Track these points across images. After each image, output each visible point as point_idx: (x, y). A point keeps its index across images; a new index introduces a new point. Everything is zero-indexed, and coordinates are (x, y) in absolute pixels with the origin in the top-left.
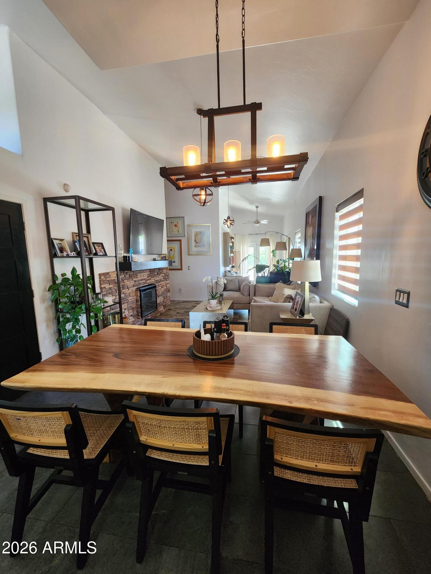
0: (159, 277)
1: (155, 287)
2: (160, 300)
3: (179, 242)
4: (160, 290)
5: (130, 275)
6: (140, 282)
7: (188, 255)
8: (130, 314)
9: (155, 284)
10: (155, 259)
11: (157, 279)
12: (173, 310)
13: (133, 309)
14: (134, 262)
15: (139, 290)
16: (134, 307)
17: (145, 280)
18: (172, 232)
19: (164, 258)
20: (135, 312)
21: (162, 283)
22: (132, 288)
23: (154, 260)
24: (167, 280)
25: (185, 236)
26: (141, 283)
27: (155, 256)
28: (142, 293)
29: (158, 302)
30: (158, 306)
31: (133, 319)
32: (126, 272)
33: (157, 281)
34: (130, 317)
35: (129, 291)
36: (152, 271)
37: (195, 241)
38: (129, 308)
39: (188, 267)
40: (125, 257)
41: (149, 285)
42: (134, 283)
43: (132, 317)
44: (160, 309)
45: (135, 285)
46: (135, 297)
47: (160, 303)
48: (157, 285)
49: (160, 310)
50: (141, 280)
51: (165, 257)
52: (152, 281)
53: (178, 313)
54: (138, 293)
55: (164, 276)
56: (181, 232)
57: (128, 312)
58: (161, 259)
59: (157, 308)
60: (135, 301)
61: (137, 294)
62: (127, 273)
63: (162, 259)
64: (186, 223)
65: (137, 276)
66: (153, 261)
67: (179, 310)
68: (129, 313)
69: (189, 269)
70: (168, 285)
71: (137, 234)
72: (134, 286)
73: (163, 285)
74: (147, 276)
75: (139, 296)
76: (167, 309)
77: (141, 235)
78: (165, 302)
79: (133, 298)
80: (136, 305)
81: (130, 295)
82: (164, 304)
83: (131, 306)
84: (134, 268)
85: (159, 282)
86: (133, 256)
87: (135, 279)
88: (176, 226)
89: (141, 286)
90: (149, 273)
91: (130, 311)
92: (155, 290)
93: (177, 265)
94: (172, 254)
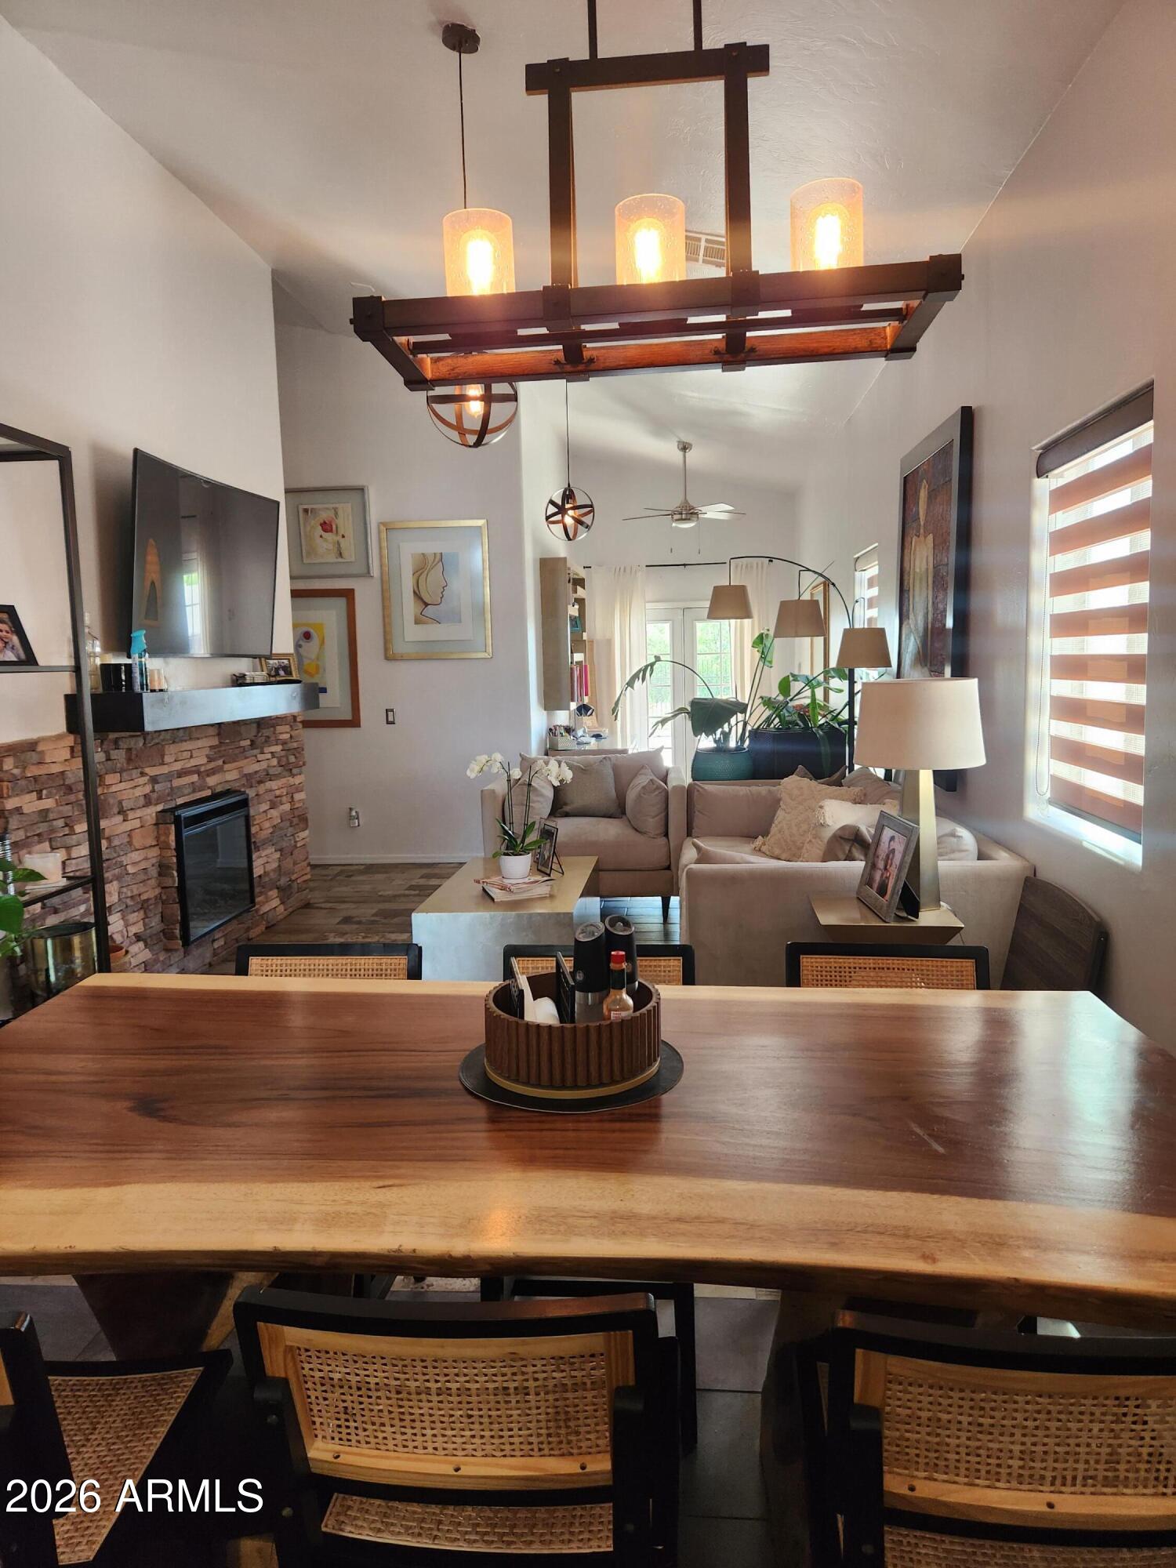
0: (260, 757)
1: (244, 803)
2: (264, 862)
3: (342, 602)
4: (265, 818)
5: (129, 750)
6: (177, 782)
7: (387, 658)
8: (133, 930)
9: (244, 793)
10: (243, 676)
11: (251, 767)
12: (323, 905)
13: (144, 906)
14: (153, 691)
15: (171, 817)
16: (148, 900)
17: (199, 773)
18: (309, 553)
19: (282, 673)
20: (155, 922)
21: (273, 785)
22: (139, 813)
23: (239, 681)
24: (295, 771)
25: (369, 572)
26: (178, 788)
27: (242, 666)
28: (186, 833)
29: (258, 871)
30: (257, 890)
31: (146, 955)
32: (112, 736)
33: (251, 779)
34: (131, 944)
35: (128, 826)
36: (228, 732)
37: (417, 595)
38: (130, 902)
39: (387, 711)
40: (109, 672)
41: (214, 797)
42: (148, 789)
43: (141, 944)
44: (264, 903)
45: (154, 796)
46: (155, 852)
47: (267, 879)
48: (251, 793)
49: (266, 908)
50: (181, 774)
51: (287, 670)
52: (229, 777)
53: (347, 920)
54: (168, 835)
55: (283, 753)
56: (350, 553)
57: (122, 922)
58: (270, 675)
59: (253, 901)
60: (154, 872)
61: (162, 838)
62: (116, 741)
63: (273, 679)
64: (374, 515)
65: (163, 756)
66: (233, 686)
67: (353, 906)
68: (127, 926)
69: (393, 723)
70: (297, 797)
71: (172, 563)
72: (148, 801)
73: (278, 793)
74: (208, 756)
75: (173, 844)
76: (294, 902)
77: (190, 572)
78: (286, 874)
79: (146, 859)
80: (157, 891)
81: (130, 843)
82: (283, 881)
83: (136, 892)
84: (155, 718)
85: (260, 782)
86: (153, 664)
87: (152, 771)
88: (326, 527)
89: (180, 801)
90: (215, 741)
91: (133, 917)
92: (243, 819)
93: (338, 706)
94: (313, 656)
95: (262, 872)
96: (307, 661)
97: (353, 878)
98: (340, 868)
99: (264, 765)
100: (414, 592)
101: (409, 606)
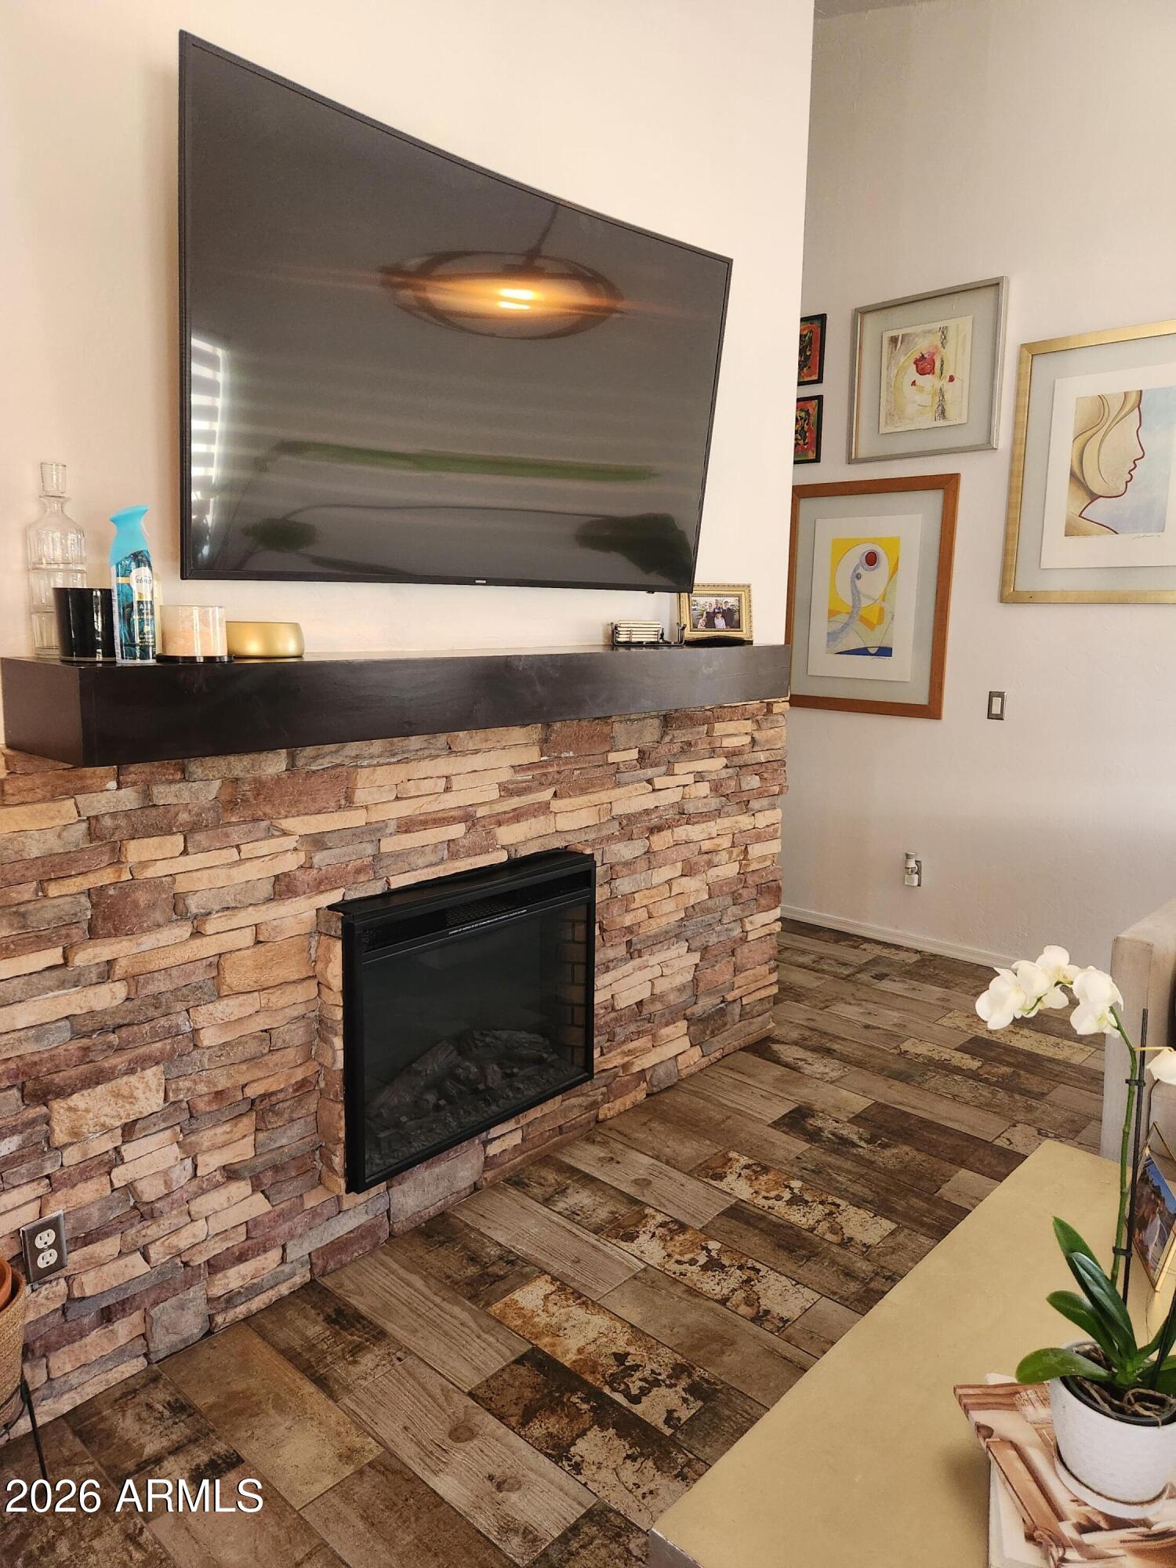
0: (663, 782)
1: (581, 878)
3: (933, 500)
5: (231, 782)
6: (392, 844)
7: (1003, 599)
9: (590, 857)
11: (632, 799)
13: (255, 1108)
16: (292, 1086)
17: (471, 820)
18: (890, 415)
21: (695, 832)
22: (250, 916)
24: (755, 805)
25: (989, 442)
26: (397, 855)
30: (605, 1037)
33: (629, 826)
34: (206, 1191)
35: (207, 948)
37: (1077, 479)
39: (991, 695)
42: (289, 862)
43: (242, 1188)
44: (646, 1050)
46: (303, 991)
47: (659, 1006)
48: (614, 856)
49: (646, 1061)
52: (564, 823)
54: (329, 960)
55: (724, 774)
60: (294, 1033)
61: (321, 967)
64: (1015, 332)
65: (348, 792)
67: (837, 1073)
69: (1000, 717)
70: (755, 850)
72: (285, 889)
73: (706, 846)
74: (504, 786)
75: (339, 981)
76: (722, 1043)
78: (709, 993)
79: (269, 1008)
80: (306, 1071)
81: (216, 981)
82: (706, 1004)
83: (226, 1085)
87: (305, 825)
88: (925, 365)
92: (584, 908)
93: (908, 680)
94: (878, 594)
95: (645, 994)
96: (865, 602)
97: (885, 985)
98: (878, 951)
99: (674, 796)
100: (1072, 474)
101: (1060, 499)
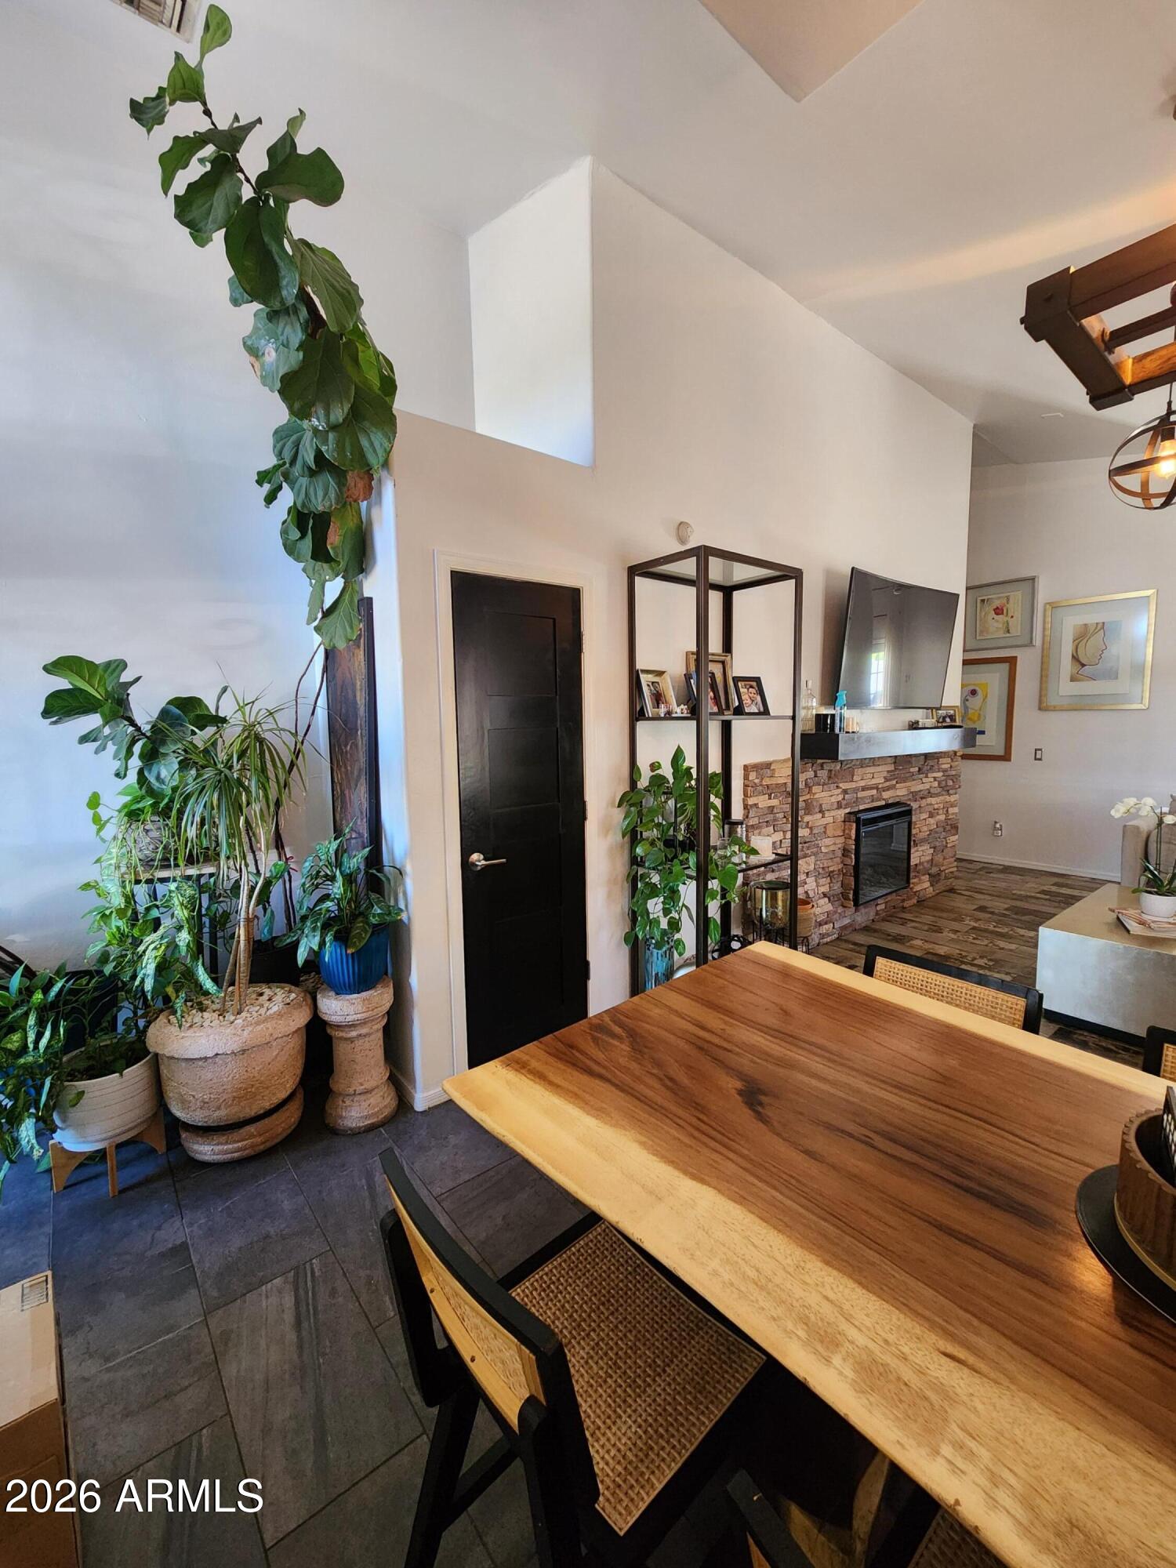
0: (924, 780)
1: (909, 813)
2: (919, 855)
3: (1005, 667)
4: (923, 823)
5: (830, 771)
6: (861, 794)
7: (1040, 709)
8: (822, 889)
9: (909, 805)
10: (917, 722)
11: (917, 786)
12: (964, 892)
13: (831, 875)
14: (847, 732)
15: (855, 818)
16: (833, 871)
17: (877, 789)
18: (981, 632)
19: (948, 720)
20: (837, 887)
21: (933, 800)
22: (833, 813)
23: (914, 726)
24: (951, 792)
25: (1031, 642)
26: (862, 798)
27: (917, 715)
28: (863, 830)
29: (913, 862)
30: (912, 874)
31: (829, 907)
32: (819, 761)
33: (915, 796)
34: (820, 898)
35: (824, 821)
36: (902, 763)
37: (1075, 658)
38: (821, 870)
39: (1036, 750)
40: (820, 719)
41: (887, 806)
42: (840, 798)
43: (826, 900)
44: (917, 884)
45: (844, 802)
46: (842, 840)
47: (921, 867)
48: (914, 805)
49: (917, 888)
50: (864, 789)
51: (952, 718)
52: (899, 793)
53: (982, 909)
54: (850, 830)
55: (943, 778)
56: (1016, 629)
57: (815, 884)
58: (938, 722)
59: (908, 882)
60: (839, 853)
61: (847, 832)
62: (822, 765)
63: (940, 725)
64: (1042, 597)
65: (853, 776)
66: (909, 729)
67: (990, 898)
68: (817, 886)
69: (1040, 759)
70: (951, 810)
71: (865, 644)
72: (839, 806)
73: (936, 806)
74: (885, 778)
75: (853, 837)
76: (941, 887)
77: (879, 651)
78: (936, 866)
79: (835, 844)
80: (840, 866)
81: (825, 832)
82: (934, 870)
83: (825, 865)
84: (844, 750)
85: (922, 798)
86: (846, 713)
87: (843, 786)
88: (998, 611)
89: (862, 807)
90: (892, 768)
91: (822, 881)
92: (907, 824)
93: (994, 744)
94: (977, 708)
95: (918, 862)
96: (970, 711)
97: (991, 875)
98: (982, 865)
99: (927, 786)
100: (1073, 656)
101: (1066, 665)
